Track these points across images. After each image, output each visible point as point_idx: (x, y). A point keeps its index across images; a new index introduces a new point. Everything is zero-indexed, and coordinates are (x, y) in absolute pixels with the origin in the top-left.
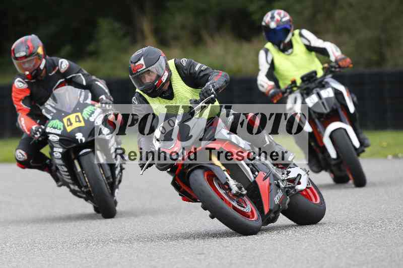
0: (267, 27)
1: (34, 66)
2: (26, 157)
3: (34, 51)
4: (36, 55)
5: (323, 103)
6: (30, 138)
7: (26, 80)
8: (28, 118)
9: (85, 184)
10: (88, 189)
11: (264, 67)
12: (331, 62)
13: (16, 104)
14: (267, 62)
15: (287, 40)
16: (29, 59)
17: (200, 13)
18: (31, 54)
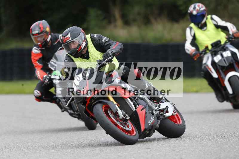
0: (191, 14)
1: (44, 39)
2: (40, 94)
3: (44, 30)
4: (45, 33)
5: (224, 60)
6: (42, 83)
7: (40, 48)
8: (42, 71)
9: (76, 110)
10: (78, 113)
11: (189, 39)
12: (230, 35)
13: (34, 63)
14: (191, 35)
15: (203, 22)
16: (41, 35)
17: (149, 6)
18: (42, 32)
